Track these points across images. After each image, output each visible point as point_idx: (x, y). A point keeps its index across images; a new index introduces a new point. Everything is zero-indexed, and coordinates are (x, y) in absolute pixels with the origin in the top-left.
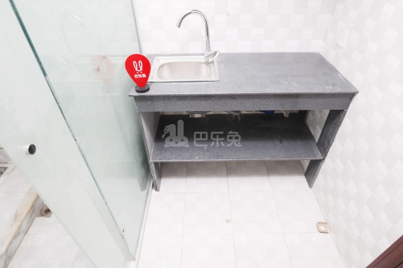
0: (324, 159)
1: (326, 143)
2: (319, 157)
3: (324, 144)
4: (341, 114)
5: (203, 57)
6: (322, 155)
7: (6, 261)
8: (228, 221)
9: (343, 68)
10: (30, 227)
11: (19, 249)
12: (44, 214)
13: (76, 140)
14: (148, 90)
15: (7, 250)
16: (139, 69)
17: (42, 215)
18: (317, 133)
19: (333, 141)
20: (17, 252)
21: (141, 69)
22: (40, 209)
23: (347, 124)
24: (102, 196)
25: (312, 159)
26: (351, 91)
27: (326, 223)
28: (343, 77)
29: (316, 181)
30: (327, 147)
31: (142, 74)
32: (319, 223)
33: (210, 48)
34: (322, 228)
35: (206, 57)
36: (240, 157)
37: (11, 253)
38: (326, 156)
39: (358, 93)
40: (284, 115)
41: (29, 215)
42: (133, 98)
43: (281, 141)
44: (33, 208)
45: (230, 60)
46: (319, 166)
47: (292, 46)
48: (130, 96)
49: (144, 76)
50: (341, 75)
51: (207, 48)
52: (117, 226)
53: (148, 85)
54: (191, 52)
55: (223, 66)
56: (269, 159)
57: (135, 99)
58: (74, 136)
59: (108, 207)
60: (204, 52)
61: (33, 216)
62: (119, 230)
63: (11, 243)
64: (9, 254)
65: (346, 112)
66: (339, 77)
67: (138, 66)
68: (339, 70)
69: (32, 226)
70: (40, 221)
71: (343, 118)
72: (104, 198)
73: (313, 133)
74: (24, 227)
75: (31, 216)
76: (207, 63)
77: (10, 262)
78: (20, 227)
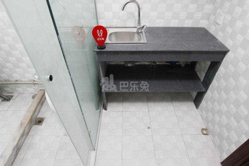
0: (206, 91)
1: (208, 82)
2: (204, 90)
3: (207, 82)
4: (218, 64)
5: (136, 29)
6: (205, 89)
7: (17, 151)
8: (149, 128)
9: (220, 37)
10: (30, 131)
11: (24, 144)
12: (37, 123)
13: (70, 75)
14: (105, 48)
15: (17, 144)
16: (100, 35)
17: (36, 124)
18: (202, 76)
19: (212, 80)
20: (23, 145)
21: (102, 35)
22: (35, 120)
23: (222, 70)
24: (81, 109)
25: (199, 91)
26: (225, 50)
27: (207, 129)
28: (220, 42)
29: (201, 104)
30: (209, 84)
31: (102, 38)
32: (202, 129)
33: (140, 23)
34: (205, 132)
35: (138, 29)
36: (157, 90)
37: (20, 146)
38: (208, 89)
39: (229, 51)
40: (182, 65)
41: (29, 124)
42: (96, 52)
43: (180, 80)
44: (31, 120)
45: (152, 31)
46: (203, 96)
47: (188, 24)
48: (94, 51)
49: (103, 39)
50: (219, 41)
51: (138, 23)
52: (87, 129)
53: (105, 45)
54: (128, 26)
55: (148, 34)
56: (174, 91)
57: (97, 53)
58: (69, 72)
59: (84, 117)
60: (136, 26)
61: (31, 124)
62: (88, 131)
63: (19, 140)
64: (18, 147)
65: (221, 63)
66: (217, 42)
67: (100, 33)
68: (217, 38)
69: (31, 130)
70: (35, 127)
71: (219, 67)
72: (82, 111)
73: (199, 76)
74: (27, 131)
75: (30, 124)
76: (138, 33)
77: (19, 151)
78: (24, 131)
